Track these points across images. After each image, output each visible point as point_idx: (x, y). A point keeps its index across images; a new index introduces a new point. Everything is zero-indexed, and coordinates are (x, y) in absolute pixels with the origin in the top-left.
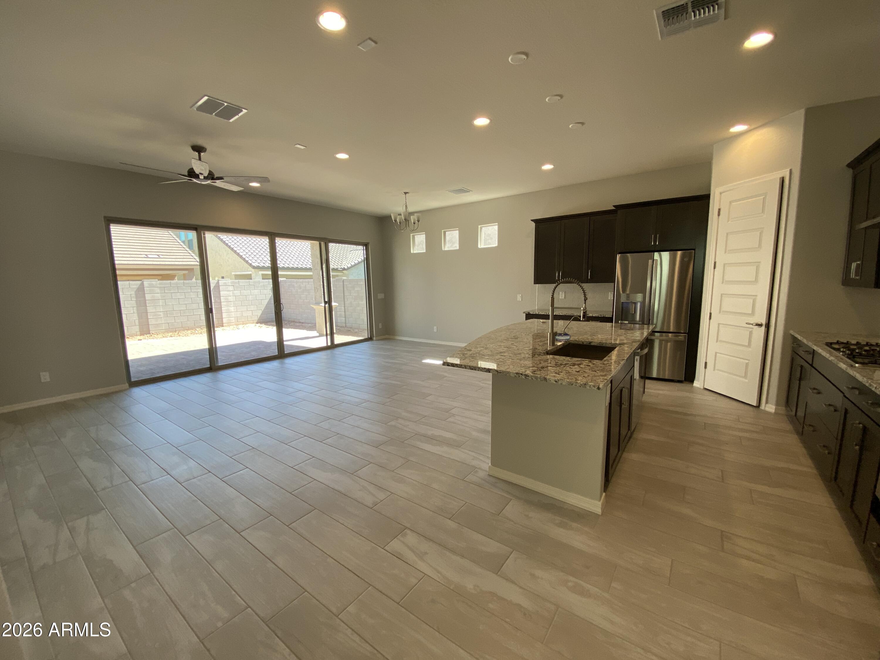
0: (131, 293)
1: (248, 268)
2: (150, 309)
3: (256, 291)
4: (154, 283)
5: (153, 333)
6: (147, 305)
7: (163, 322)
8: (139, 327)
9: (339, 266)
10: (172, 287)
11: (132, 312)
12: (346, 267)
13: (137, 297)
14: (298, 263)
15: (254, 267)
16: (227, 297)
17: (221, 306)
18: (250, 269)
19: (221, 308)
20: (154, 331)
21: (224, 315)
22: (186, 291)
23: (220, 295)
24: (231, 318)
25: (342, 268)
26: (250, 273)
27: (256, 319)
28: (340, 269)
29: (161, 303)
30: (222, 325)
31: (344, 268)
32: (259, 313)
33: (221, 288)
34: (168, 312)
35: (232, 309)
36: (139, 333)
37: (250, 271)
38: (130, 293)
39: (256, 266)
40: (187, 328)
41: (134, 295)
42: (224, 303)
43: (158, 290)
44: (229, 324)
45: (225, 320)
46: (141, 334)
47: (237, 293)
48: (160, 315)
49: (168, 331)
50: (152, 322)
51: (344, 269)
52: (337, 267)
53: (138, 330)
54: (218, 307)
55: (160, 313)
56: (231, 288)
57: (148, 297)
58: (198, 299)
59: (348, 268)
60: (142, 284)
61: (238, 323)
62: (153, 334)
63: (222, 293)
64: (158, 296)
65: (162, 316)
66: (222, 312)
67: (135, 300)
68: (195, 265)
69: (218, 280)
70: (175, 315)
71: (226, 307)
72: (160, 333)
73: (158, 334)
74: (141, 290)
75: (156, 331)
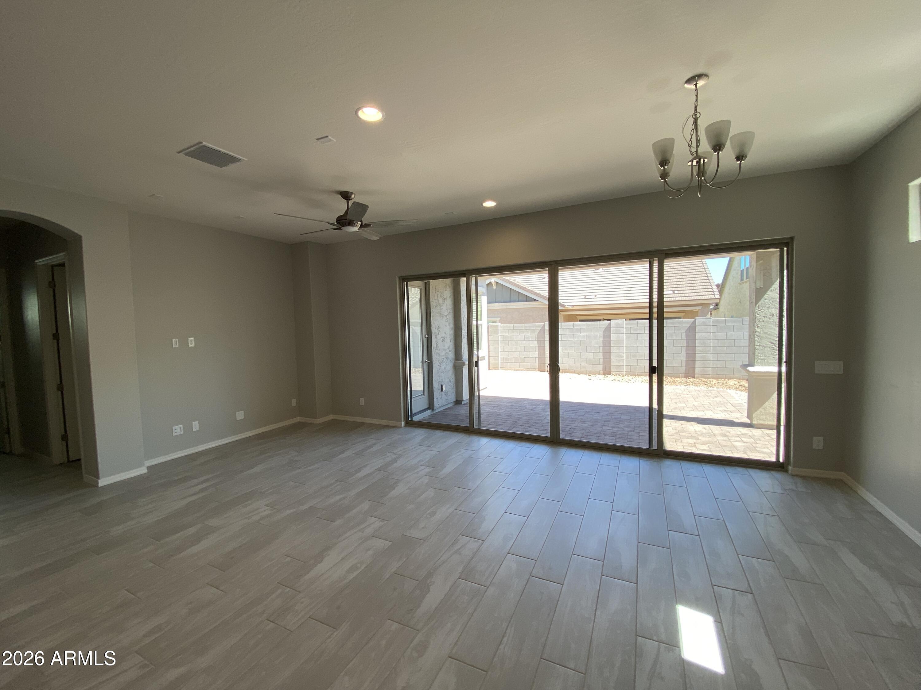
2: (614, 350)
4: (620, 322)
5: (614, 374)
6: (612, 345)
7: (625, 364)
8: (603, 366)
10: (638, 328)
11: (598, 351)
13: (604, 337)
16: (705, 341)
17: (695, 352)
19: (695, 354)
20: (614, 372)
21: (698, 364)
23: (695, 338)
24: (707, 369)
29: (626, 343)
33: (698, 328)
34: (631, 353)
35: (711, 357)
36: (602, 372)
38: (598, 333)
41: (602, 335)
42: (699, 348)
43: (624, 330)
44: (704, 375)
45: (697, 370)
46: (604, 374)
47: (721, 335)
49: (629, 374)
50: (614, 363)
53: (602, 369)
54: (691, 353)
55: (622, 354)
56: (712, 330)
57: (613, 337)
60: (611, 324)
61: (718, 376)
63: (698, 336)
64: (624, 336)
65: (625, 357)
66: (694, 359)
67: (602, 339)
68: (709, 299)
69: (696, 319)
70: (638, 358)
71: (702, 353)
72: (620, 375)
73: (617, 376)
74: (608, 331)
75: (617, 372)
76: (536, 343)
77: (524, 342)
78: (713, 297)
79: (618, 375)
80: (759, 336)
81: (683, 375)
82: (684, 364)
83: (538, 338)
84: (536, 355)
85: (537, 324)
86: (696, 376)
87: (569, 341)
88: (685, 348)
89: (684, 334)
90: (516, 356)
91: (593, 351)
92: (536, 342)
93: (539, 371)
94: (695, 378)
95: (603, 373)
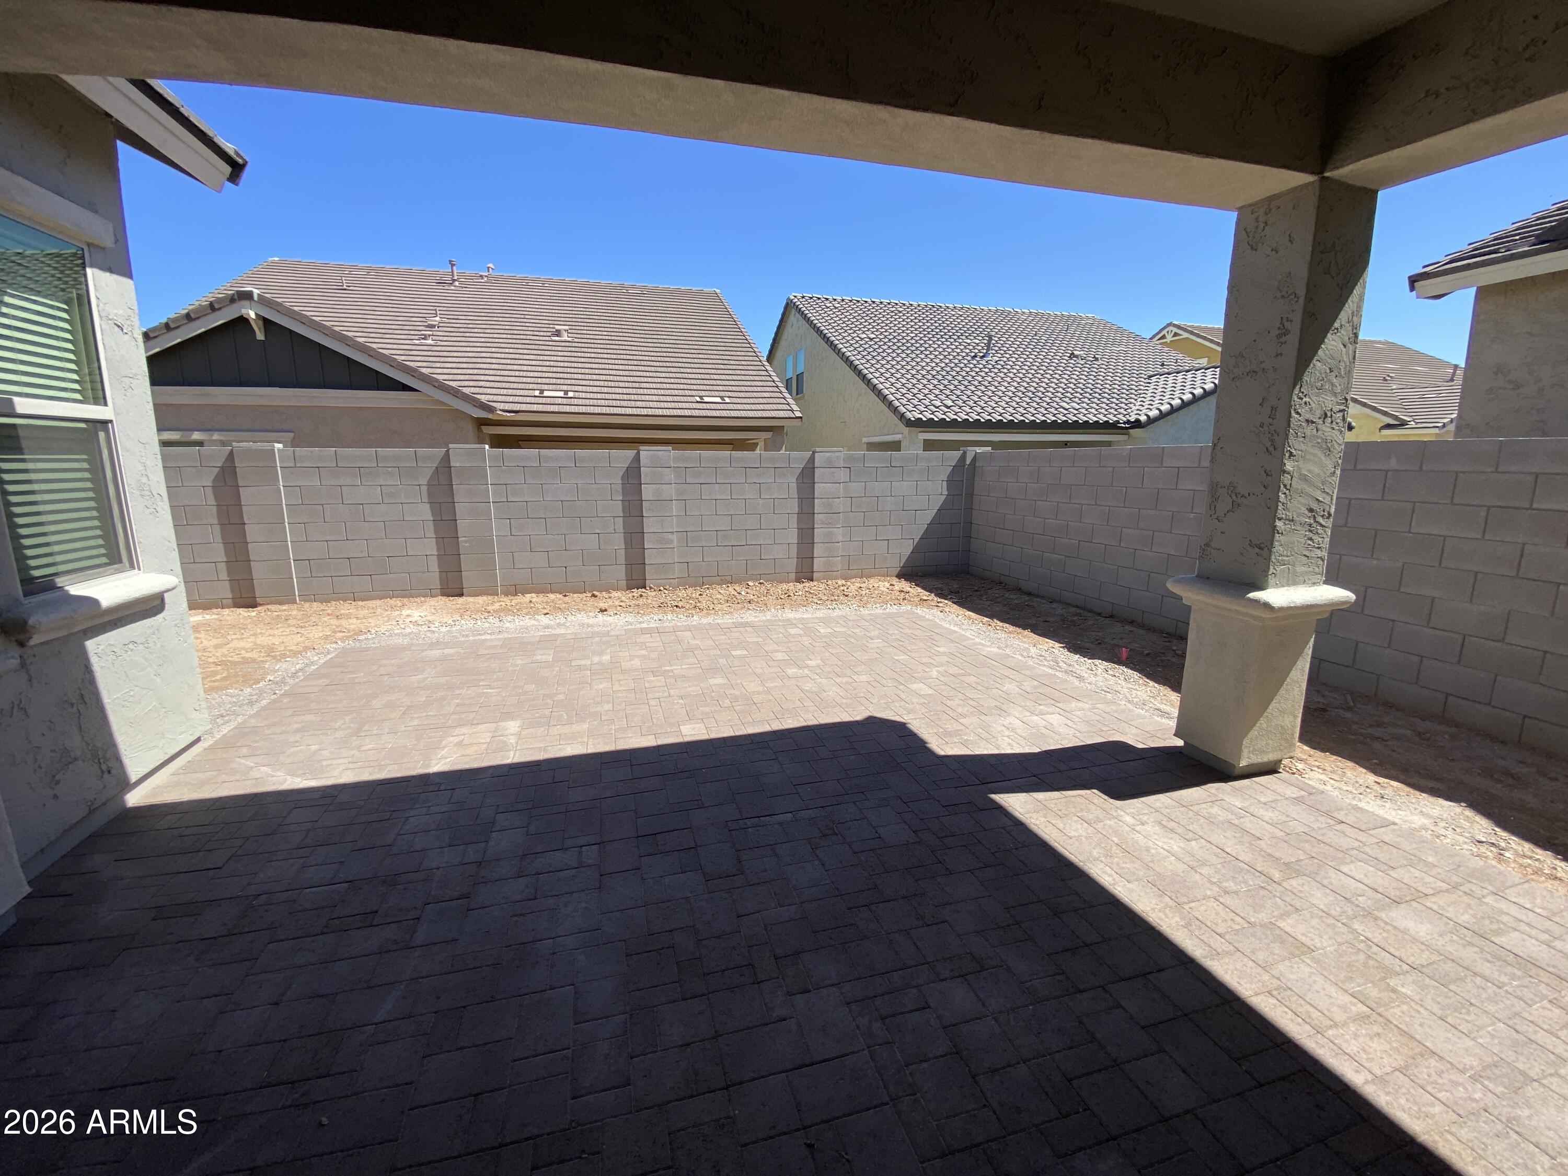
0: (613, 481)
1: (896, 425)
2: (650, 525)
3: (905, 483)
4: (662, 455)
5: (652, 586)
6: (645, 514)
7: (676, 561)
8: (626, 569)
9: (1120, 416)
10: (702, 470)
11: (611, 530)
12: (1143, 418)
13: (624, 492)
14: (1025, 412)
15: (909, 423)
16: (829, 500)
17: (813, 524)
18: (902, 427)
19: (813, 528)
20: (653, 581)
21: (818, 550)
22: (735, 481)
23: (814, 494)
24: (834, 559)
25: (1128, 422)
26: (898, 437)
27: (897, 564)
28: (1124, 423)
29: (675, 508)
30: (809, 575)
31: (1138, 421)
32: (907, 549)
33: (818, 473)
34: (689, 533)
35: (839, 533)
36: (624, 583)
37: (901, 433)
38: (608, 482)
39: (913, 419)
40: (729, 578)
41: (617, 487)
42: (820, 516)
43: (670, 475)
44: (829, 574)
45: (818, 564)
46: (629, 588)
47: (856, 488)
48: (672, 541)
49: (685, 582)
50: (651, 558)
51: (1137, 424)
52: (1115, 419)
53: (623, 576)
54: (806, 526)
55: (670, 536)
56: (843, 475)
57: (648, 492)
58: (760, 501)
59: (1151, 421)
60: (637, 458)
61: (850, 571)
62: (651, 588)
63: (819, 488)
64: (670, 491)
65: (675, 544)
66: (813, 539)
67: (621, 498)
68: (786, 418)
69: (814, 453)
70: (704, 544)
71: (825, 526)
72: (667, 587)
73: (660, 590)
74: (633, 474)
75: (659, 581)
76: (425, 512)
77: (383, 507)
78: (791, 414)
79: (662, 588)
80: (1288, 487)
81: (793, 576)
82: (794, 553)
83: (430, 494)
84: (430, 547)
85: (421, 451)
86: (815, 575)
87: (528, 503)
88: (796, 515)
89: (794, 486)
90: (359, 555)
91: (597, 531)
92: (427, 506)
93: (442, 595)
94: (812, 580)
95: (627, 586)
